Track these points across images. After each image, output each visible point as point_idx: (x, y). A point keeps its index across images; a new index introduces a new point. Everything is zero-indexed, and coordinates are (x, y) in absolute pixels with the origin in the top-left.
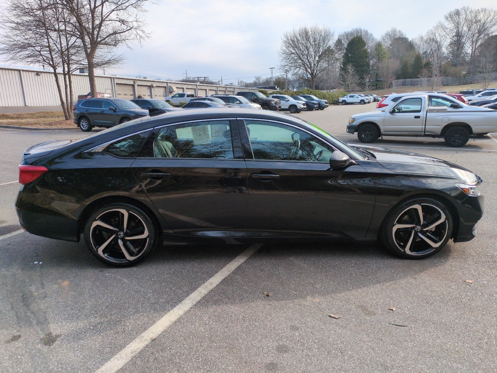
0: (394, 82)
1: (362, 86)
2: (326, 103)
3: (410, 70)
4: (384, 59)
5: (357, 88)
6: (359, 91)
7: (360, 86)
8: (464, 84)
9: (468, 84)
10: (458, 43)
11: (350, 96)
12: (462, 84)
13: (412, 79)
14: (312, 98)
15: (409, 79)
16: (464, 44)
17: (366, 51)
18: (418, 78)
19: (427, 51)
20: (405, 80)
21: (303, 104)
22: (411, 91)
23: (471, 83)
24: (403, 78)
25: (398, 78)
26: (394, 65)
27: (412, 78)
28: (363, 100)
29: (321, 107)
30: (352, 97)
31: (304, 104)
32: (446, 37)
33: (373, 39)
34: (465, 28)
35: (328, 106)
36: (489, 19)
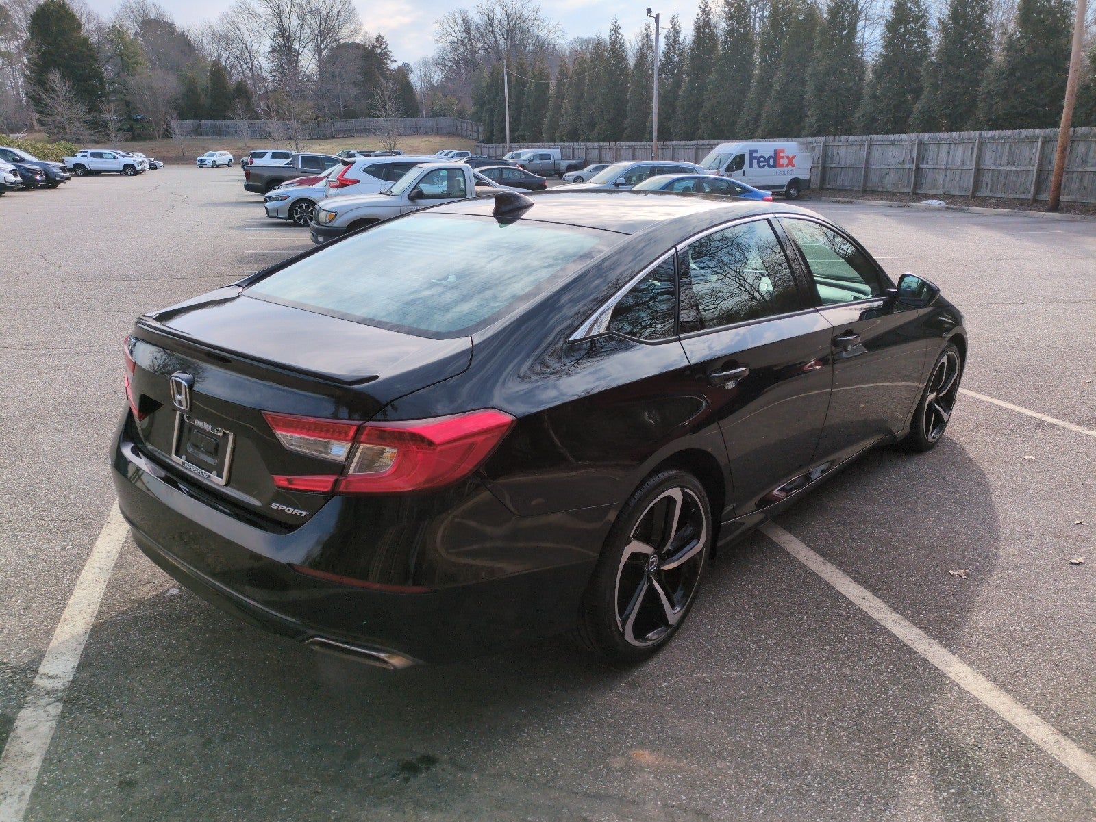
0: (174, 123)
1: (98, 132)
2: (63, 170)
3: (205, 100)
4: (138, 69)
5: (87, 134)
6: (95, 142)
7: (95, 128)
8: (319, 138)
9: (327, 138)
10: (285, 50)
11: (93, 155)
12: (315, 139)
13: (214, 121)
14: (16, 155)
15: (208, 121)
16: (299, 54)
17: (85, 41)
18: (225, 118)
19: (219, 59)
20: (198, 121)
21: (10, 172)
22: (218, 147)
23: (332, 137)
24: (195, 117)
25: (182, 116)
26: (167, 84)
27: (212, 118)
28: (132, 166)
29: (51, 182)
30: (101, 155)
31: (14, 173)
32: (262, 35)
33: (89, 14)
34: (295, 21)
35: (68, 179)
36: (335, 10)
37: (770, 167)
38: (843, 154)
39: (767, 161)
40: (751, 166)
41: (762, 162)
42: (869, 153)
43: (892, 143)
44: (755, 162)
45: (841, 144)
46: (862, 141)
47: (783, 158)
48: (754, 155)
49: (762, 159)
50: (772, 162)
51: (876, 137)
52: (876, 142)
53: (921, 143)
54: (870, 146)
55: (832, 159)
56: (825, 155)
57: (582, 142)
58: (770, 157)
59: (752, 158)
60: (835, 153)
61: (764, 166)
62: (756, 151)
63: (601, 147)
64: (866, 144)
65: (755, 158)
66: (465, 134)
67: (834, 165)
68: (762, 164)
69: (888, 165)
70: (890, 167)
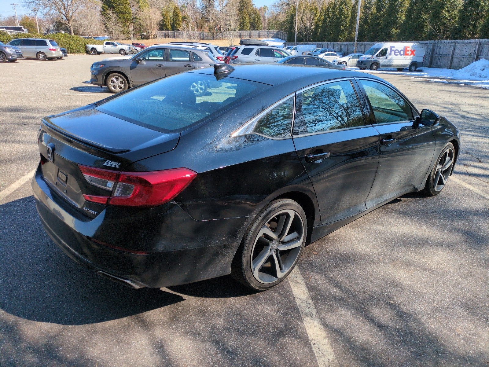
5: (122, 37)
15: (171, 31)
16: (214, 2)
18: (179, 30)
19: (184, 5)
20: (167, 31)
25: (161, 29)
26: (155, 15)
37: (401, 55)
38: (442, 49)
39: (400, 52)
40: (390, 54)
41: (397, 52)
42: (454, 49)
43: (466, 44)
44: (393, 52)
45: (441, 44)
46: (452, 43)
47: (408, 51)
48: (393, 49)
49: (397, 51)
50: (402, 53)
51: (459, 41)
52: (458, 43)
53: (480, 44)
54: (455, 46)
55: (436, 52)
56: (433, 49)
57: (326, 42)
58: (401, 50)
59: (391, 51)
60: (438, 49)
61: (397, 55)
62: (394, 47)
63: (334, 44)
64: (453, 44)
65: (393, 50)
66: (282, 38)
67: (437, 55)
68: (396, 54)
69: (463, 56)
70: (464, 57)
